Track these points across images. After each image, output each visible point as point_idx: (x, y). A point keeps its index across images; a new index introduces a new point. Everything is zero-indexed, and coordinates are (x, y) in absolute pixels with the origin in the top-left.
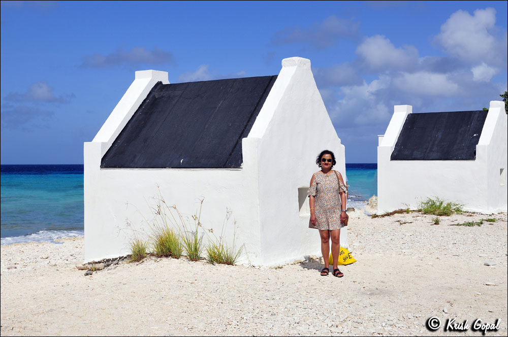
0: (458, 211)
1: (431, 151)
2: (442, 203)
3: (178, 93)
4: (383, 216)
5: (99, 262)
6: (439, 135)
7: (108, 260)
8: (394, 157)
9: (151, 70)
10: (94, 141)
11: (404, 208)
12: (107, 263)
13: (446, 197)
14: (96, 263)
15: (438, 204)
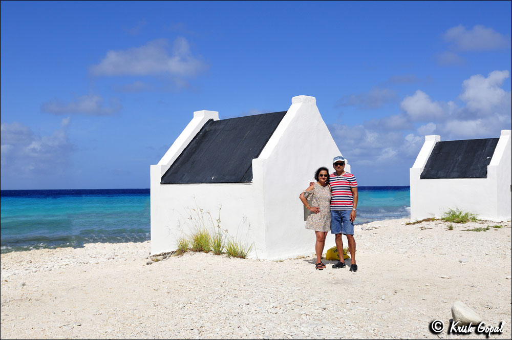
0: (474, 219)
1: (452, 171)
2: (461, 213)
3: (222, 126)
4: (414, 224)
5: (160, 255)
6: (460, 158)
7: (165, 254)
8: (423, 176)
9: (204, 111)
10: (158, 164)
11: (431, 217)
13: (464, 208)
14: (158, 256)
15: (458, 214)
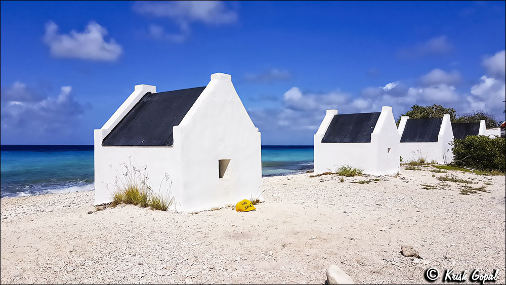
0: (360, 174)
1: (345, 137)
2: (350, 169)
4: (316, 176)
5: (101, 205)
6: (351, 127)
7: (105, 204)
8: (324, 141)
9: (142, 85)
11: (328, 171)
12: (105, 206)
13: (353, 165)
14: (99, 206)
15: (348, 169)
